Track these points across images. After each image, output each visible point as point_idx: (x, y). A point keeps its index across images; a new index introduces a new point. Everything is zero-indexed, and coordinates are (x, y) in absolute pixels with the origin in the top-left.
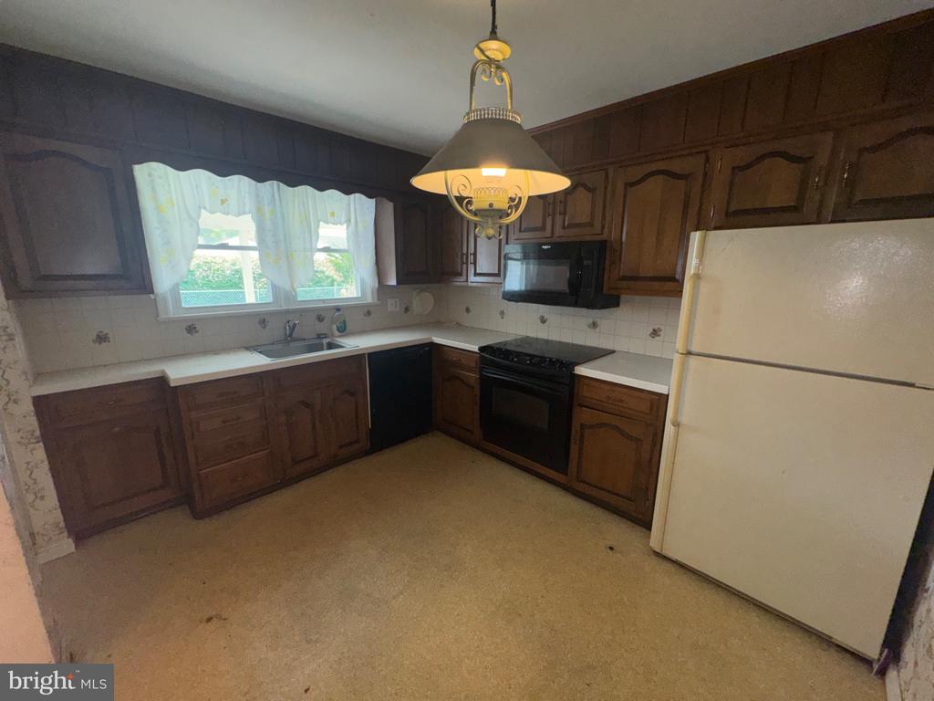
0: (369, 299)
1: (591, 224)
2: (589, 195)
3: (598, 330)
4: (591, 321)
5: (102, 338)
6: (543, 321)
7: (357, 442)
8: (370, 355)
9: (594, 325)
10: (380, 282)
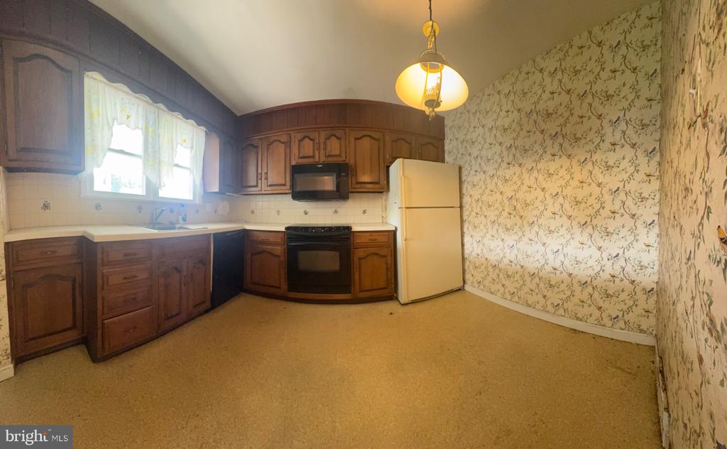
0: (198, 201)
1: (340, 156)
2: (338, 141)
3: (338, 214)
4: (334, 210)
5: (46, 206)
6: (306, 213)
7: (203, 302)
8: (215, 234)
9: (336, 212)
10: (204, 190)
